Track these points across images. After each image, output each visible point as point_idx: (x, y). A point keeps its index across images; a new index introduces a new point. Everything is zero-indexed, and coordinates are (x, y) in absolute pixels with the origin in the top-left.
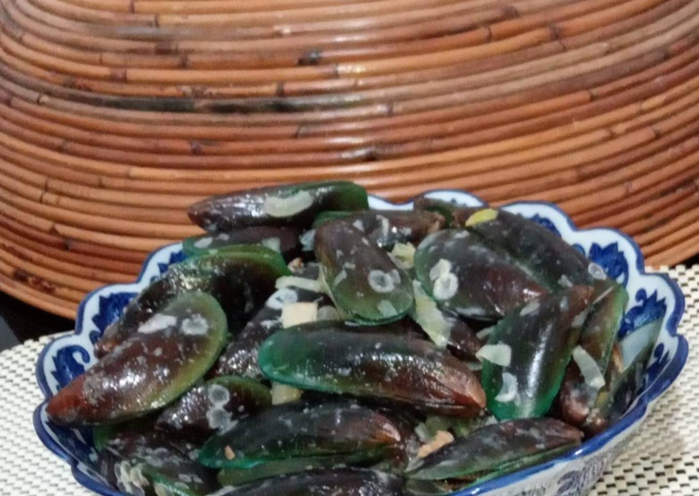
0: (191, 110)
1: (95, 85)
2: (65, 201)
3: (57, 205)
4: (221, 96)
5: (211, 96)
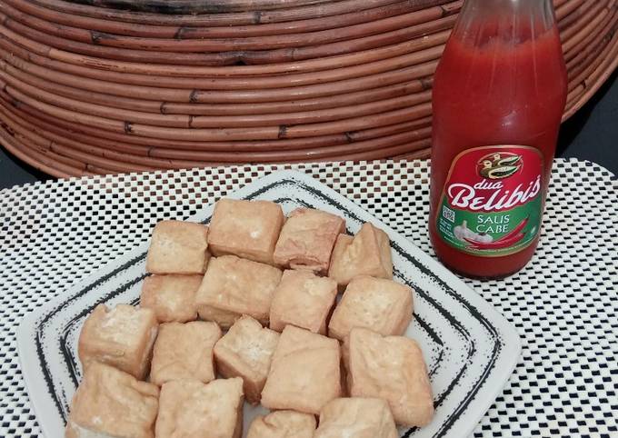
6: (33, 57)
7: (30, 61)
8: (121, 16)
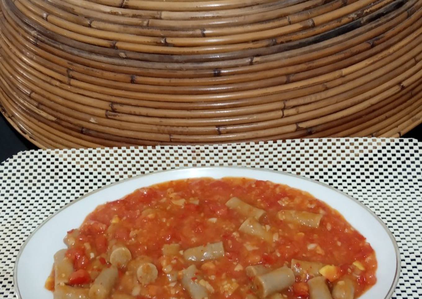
0: (361, 25)
1: (294, 37)
2: (302, 109)
3: (298, 113)
4: (372, 12)
5: (367, 14)
6: (328, 85)
7: (327, 89)
8: (380, 22)
